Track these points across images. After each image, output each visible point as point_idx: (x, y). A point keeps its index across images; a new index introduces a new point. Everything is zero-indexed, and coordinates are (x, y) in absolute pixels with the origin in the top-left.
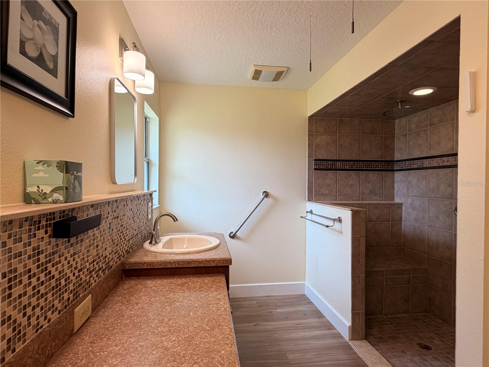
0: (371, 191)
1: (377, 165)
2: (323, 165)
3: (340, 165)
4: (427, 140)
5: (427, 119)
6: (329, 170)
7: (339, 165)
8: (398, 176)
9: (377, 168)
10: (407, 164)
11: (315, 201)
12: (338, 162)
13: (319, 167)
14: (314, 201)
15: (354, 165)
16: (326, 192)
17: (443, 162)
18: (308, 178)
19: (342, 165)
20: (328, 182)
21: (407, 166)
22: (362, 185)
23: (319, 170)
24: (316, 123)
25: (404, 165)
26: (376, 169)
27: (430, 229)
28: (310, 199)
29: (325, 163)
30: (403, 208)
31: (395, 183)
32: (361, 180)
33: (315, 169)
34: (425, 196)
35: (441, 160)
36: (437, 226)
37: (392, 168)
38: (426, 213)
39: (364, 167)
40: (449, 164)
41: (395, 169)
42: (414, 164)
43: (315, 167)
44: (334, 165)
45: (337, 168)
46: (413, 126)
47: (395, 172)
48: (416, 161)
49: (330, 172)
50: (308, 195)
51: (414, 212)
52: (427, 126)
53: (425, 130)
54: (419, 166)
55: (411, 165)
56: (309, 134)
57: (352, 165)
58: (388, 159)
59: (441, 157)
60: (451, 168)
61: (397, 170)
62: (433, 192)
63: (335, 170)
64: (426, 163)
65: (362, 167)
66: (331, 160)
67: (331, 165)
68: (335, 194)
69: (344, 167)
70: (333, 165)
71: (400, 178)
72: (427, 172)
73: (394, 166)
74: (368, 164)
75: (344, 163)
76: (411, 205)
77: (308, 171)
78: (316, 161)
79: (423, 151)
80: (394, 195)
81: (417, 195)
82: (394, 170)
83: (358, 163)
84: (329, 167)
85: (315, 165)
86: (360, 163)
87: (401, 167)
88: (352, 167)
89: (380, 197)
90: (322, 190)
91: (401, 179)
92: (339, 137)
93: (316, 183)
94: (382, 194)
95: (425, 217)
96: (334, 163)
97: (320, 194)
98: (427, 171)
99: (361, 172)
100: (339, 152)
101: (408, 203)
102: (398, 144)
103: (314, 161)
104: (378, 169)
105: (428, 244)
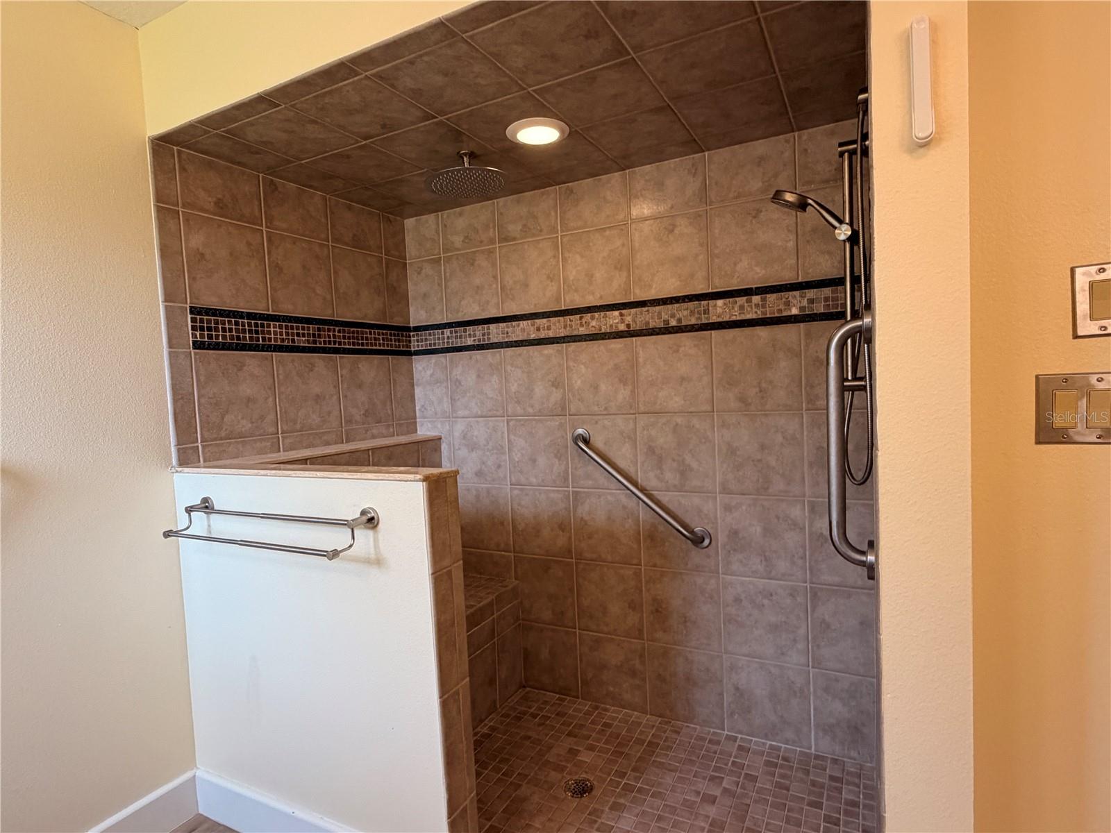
0: (367, 411)
1: (375, 339)
2: (224, 330)
3: (281, 334)
4: (495, 277)
5: (491, 225)
6: (243, 348)
7: (275, 333)
8: (423, 368)
9: (376, 345)
10: (446, 336)
11: (207, 464)
12: (272, 323)
13: (210, 337)
14: (205, 461)
15: (319, 336)
16: (243, 426)
17: (538, 329)
18: (172, 378)
19: (287, 334)
20: (247, 389)
21: (446, 341)
22: (345, 397)
23: (214, 349)
24: (183, 169)
25: (439, 339)
26: (374, 348)
27: (516, 492)
28: (187, 458)
29: (230, 322)
30: (444, 447)
31: (415, 387)
32: (342, 381)
33: (198, 345)
34: (498, 414)
35: (533, 325)
36: (534, 480)
37: (407, 346)
38: (504, 453)
39: (345, 343)
40: (551, 334)
41: (412, 349)
42: (466, 337)
43: (194, 336)
44: (263, 332)
45: (273, 343)
46: (457, 240)
47: (413, 357)
48: (470, 329)
49: (253, 357)
50: (179, 443)
51: (474, 455)
52: (492, 241)
53: (491, 252)
54: (479, 340)
55: (456, 338)
56: (159, 210)
57: (314, 335)
58: (398, 321)
59: (534, 317)
60: (558, 343)
61: (418, 353)
62: (518, 402)
63: (267, 351)
64: (496, 333)
65: (340, 343)
66: (250, 316)
67: (250, 332)
68: (272, 430)
69: (293, 341)
70: (257, 332)
71: (429, 372)
72: (501, 355)
73: (410, 341)
74: (353, 332)
75: (292, 328)
76: (464, 438)
77: (170, 353)
78: (199, 313)
79: (488, 302)
80: (415, 418)
81: (479, 413)
82: (410, 351)
83: (329, 330)
84: (245, 338)
85: (194, 328)
86: (334, 331)
87: (430, 345)
88: (315, 342)
89: (388, 426)
90: (228, 418)
91: (431, 375)
92: (269, 240)
93: (203, 396)
94: (391, 418)
95: (503, 464)
96: (262, 326)
97: (223, 434)
98: (501, 351)
99: (338, 355)
100: (274, 290)
101: (457, 434)
102: (416, 285)
103: (191, 312)
104: (378, 348)
105: (514, 527)
